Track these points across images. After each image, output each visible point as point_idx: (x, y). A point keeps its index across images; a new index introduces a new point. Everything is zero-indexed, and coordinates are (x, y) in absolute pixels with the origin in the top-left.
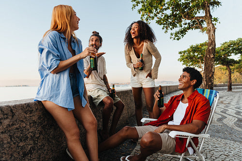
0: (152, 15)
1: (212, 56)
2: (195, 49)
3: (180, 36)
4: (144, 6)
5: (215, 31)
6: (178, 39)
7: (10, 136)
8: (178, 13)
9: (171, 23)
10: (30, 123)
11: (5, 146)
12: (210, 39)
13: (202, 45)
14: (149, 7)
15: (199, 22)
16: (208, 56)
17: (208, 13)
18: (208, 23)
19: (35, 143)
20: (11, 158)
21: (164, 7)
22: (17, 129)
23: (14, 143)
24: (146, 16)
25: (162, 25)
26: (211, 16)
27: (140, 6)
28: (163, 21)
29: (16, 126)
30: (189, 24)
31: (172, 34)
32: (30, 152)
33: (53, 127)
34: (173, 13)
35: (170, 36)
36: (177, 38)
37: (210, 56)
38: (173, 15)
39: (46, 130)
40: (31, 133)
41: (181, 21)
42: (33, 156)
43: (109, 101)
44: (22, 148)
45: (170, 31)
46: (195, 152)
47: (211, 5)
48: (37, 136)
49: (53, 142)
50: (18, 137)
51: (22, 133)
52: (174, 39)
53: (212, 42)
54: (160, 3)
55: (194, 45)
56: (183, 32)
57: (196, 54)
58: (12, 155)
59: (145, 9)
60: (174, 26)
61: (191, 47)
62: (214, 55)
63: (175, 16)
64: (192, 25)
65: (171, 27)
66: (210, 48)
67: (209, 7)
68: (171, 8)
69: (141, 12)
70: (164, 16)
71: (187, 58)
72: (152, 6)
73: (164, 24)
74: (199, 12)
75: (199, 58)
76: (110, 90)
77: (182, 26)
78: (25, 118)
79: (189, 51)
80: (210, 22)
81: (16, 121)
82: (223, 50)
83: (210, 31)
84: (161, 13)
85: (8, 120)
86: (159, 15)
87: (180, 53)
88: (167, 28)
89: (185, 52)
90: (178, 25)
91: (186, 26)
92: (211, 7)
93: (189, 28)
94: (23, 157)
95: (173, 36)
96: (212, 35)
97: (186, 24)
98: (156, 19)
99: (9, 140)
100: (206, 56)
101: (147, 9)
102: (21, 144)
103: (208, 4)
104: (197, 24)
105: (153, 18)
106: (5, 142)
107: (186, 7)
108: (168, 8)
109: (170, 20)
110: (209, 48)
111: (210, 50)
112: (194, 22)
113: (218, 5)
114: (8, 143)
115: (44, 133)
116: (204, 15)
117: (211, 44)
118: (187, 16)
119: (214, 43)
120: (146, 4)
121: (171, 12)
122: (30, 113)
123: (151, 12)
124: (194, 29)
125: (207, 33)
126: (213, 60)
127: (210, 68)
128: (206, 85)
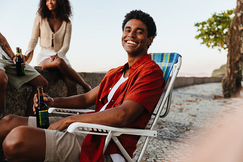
1: (241, 28)
2: (219, 19)
13: (230, 13)
16: (235, 28)
37: (237, 28)
61: (214, 16)
66: (239, 15)
79: (210, 22)
87: (197, 25)
89: (204, 23)
100: (233, 28)
110: (236, 15)
111: (238, 18)
117: (240, 8)
127: (238, 47)
128: (230, 75)
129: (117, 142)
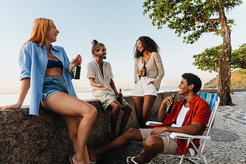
0: (163, 19)
1: (227, 59)
2: (210, 52)
3: (194, 39)
4: (155, 10)
5: (230, 33)
6: (192, 43)
7: (29, 134)
8: (191, 16)
9: (184, 27)
10: (46, 124)
11: (25, 142)
12: (225, 41)
13: (218, 48)
14: (160, 12)
15: (214, 25)
16: (223, 59)
17: (222, 15)
18: (223, 25)
19: (49, 142)
20: (29, 153)
21: (176, 11)
22: (35, 128)
23: (32, 141)
24: (157, 21)
25: (175, 29)
26: (225, 18)
27: (152, 11)
28: (176, 24)
29: (33, 126)
30: (203, 26)
31: (185, 38)
32: (45, 149)
33: (65, 128)
34: (185, 16)
35: (183, 39)
36: (190, 41)
37: (225, 59)
38: (185, 18)
39: (59, 131)
40: (46, 132)
41: (195, 24)
42: (48, 153)
43: (116, 105)
44: (39, 145)
45: (183, 35)
46: (196, 153)
47: (226, 6)
48: (52, 135)
49: (65, 141)
50: (35, 136)
51: (38, 133)
52: (188, 43)
53: (227, 45)
54: (172, 8)
55: (209, 48)
56: (197, 35)
57: (212, 57)
58: (30, 151)
59: (157, 14)
60: (187, 29)
61: (206, 51)
62: (230, 58)
63: (188, 19)
64: (206, 28)
65: (184, 30)
66: (226, 51)
67: (223, 9)
68: (183, 11)
69: (153, 17)
70: (176, 20)
71: (202, 62)
72: (163, 11)
73: (177, 28)
74: (213, 15)
75: (214, 62)
76: (118, 95)
77: (195, 30)
78: (42, 119)
79: (204, 55)
80: (225, 24)
81: (34, 121)
82: (242, 53)
83: (225, 33)
84: (173, 17)
85: (28, 121)
86: (171, 19)
87: (195, 57)
88: (180, 32)
89: (199, 55)
90: (191, 28)
91: (200, 29)
92: (225, 9)
93: (203, 31)
94: (40, 153)
95: (187, 40)
96: (227, 37)
97: (199, 27)
98: (168, 23)
99: (28, 138)
100: (222, 60)
101: (159, 14)
102: (38, 142)
103: (222, 5)
104: (212, 27)
105: (165, 22)
106: (25, 139)
107: (199, 10)
108: (180, 12)
109: (182, 24)
110: (224, 51)
111: (225, 53)
112: (208, 25)
113: (233, 6)
114: (27, 140)
115: (57, 133)
116: (218, 17)
117: (227, 47)
118: (200, 19)
119: (229, 46)
120: (157, 8)
121: (184, 16)
122: (46, 115)
123: (162, 16)
124: (208, 32)
125: (222, 35)
126: (229, 63)
127: (226, 72)
128: (222, 90)
129: (192, 142)
